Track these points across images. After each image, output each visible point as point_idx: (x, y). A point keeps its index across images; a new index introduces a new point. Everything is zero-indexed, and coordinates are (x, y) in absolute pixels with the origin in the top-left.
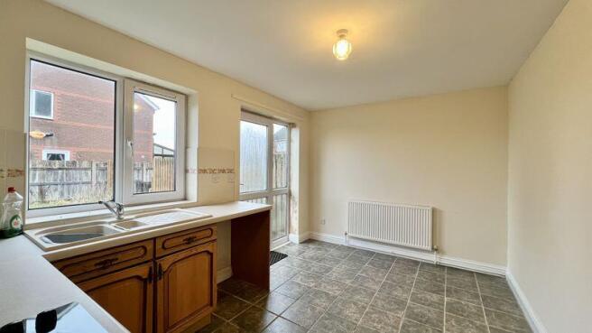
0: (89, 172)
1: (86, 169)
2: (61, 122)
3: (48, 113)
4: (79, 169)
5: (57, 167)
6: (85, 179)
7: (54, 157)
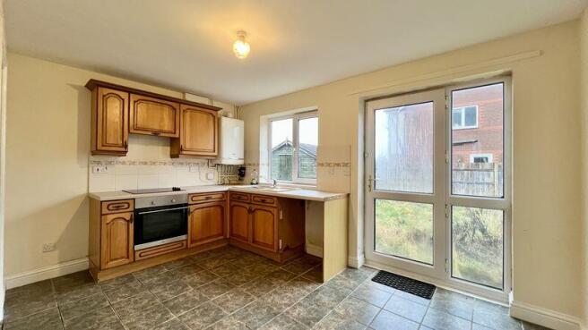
0: (492, 173)
1: (488, 170)
2: (485, 128)
3: (474, 123)
4: (482, 170)
5: (463, 168)
6: (487, 180)
7: (478, 160)
